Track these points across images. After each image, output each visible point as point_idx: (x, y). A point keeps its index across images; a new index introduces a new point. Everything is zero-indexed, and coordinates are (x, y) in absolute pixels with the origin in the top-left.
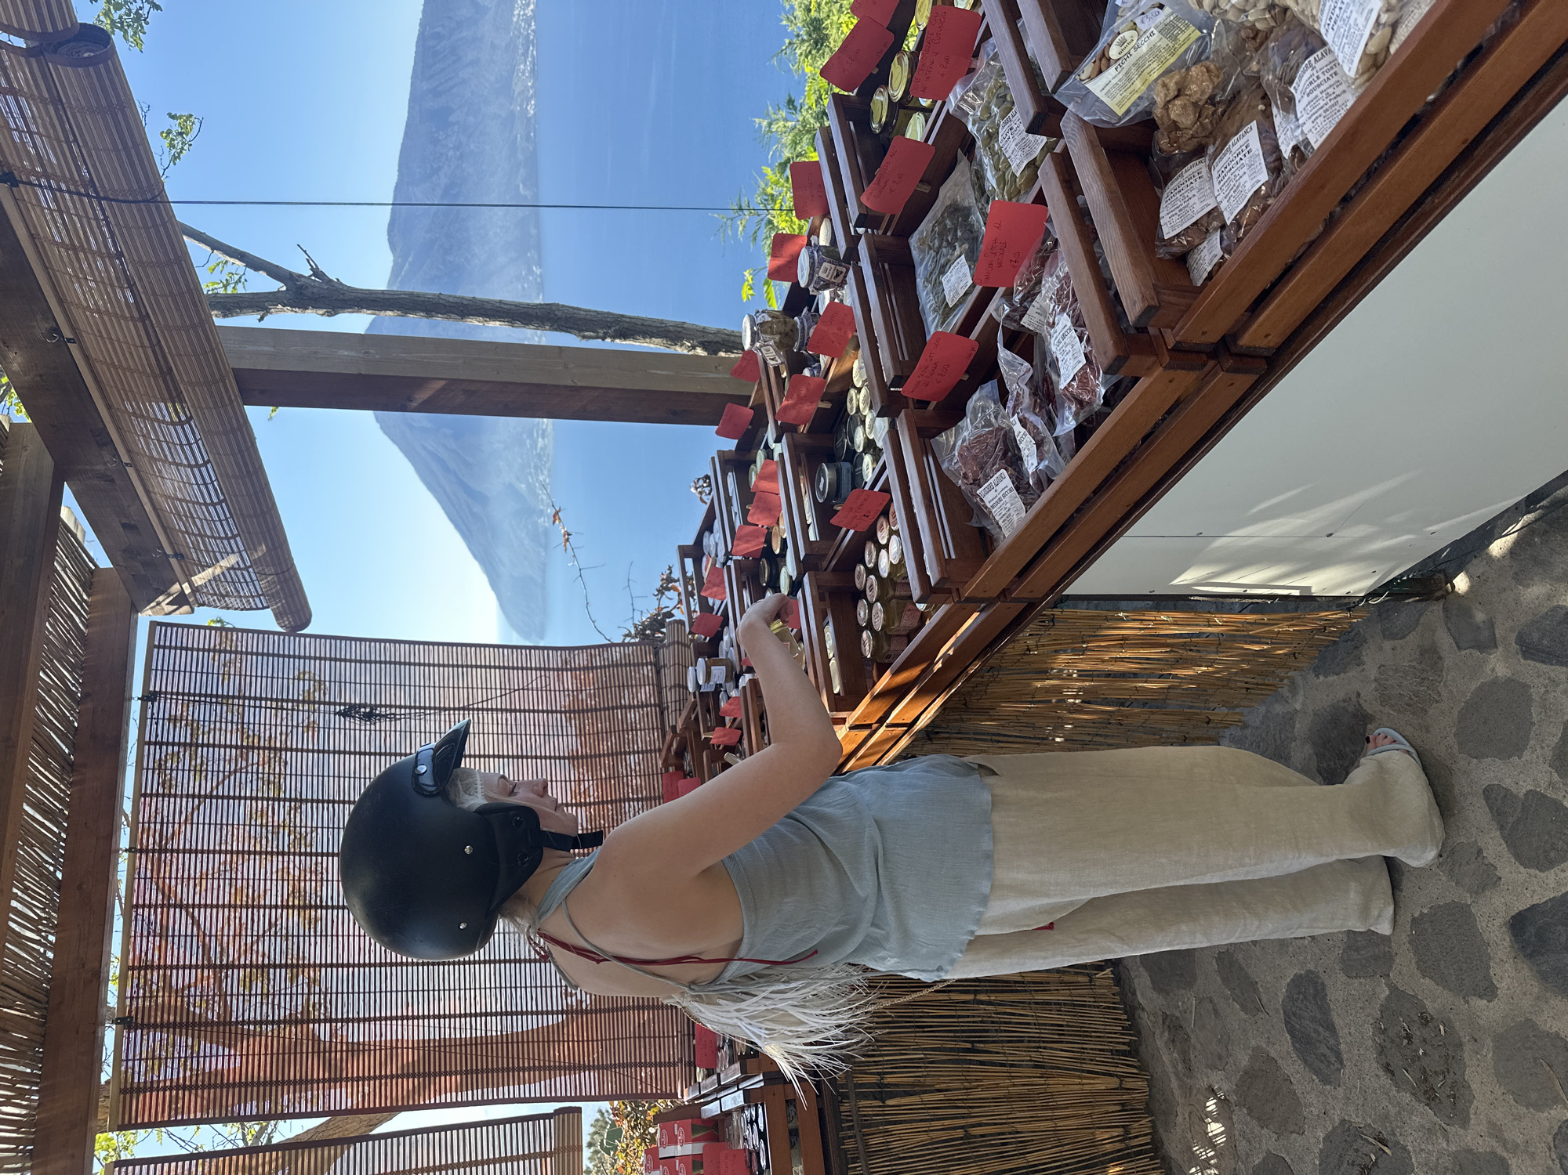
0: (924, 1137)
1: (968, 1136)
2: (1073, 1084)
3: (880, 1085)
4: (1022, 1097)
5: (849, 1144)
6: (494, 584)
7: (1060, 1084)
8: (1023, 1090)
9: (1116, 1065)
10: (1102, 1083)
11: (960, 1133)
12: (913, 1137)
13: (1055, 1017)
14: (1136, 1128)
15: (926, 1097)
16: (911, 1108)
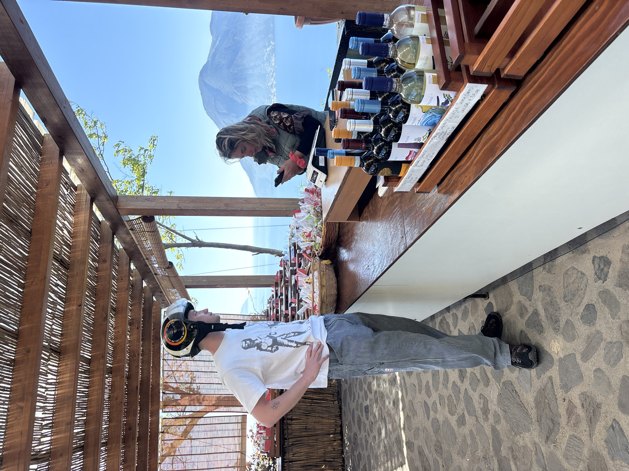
0: (298, 427)
1: (306, 428)
2: (327, 421)
3: (292, 418)
4: (317, 422)
5: (285, 427)
6: (252, 181)
7: (325, 421)
8: (317, 421)
9: (336, 418)
10: (332, 421)
11: (305, 427)
12: (297, 427)
13: (324, 409)
14: (337, 429)
15: (299, 421)
16: (297, 422)
